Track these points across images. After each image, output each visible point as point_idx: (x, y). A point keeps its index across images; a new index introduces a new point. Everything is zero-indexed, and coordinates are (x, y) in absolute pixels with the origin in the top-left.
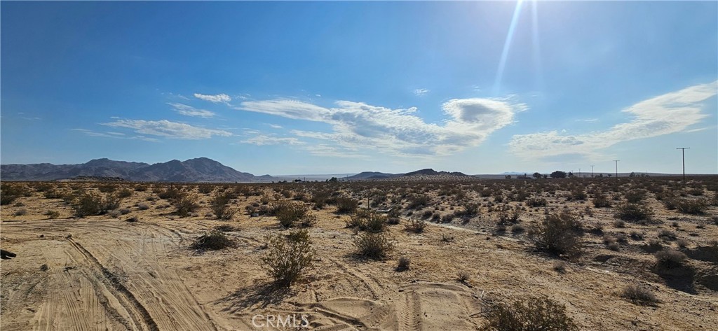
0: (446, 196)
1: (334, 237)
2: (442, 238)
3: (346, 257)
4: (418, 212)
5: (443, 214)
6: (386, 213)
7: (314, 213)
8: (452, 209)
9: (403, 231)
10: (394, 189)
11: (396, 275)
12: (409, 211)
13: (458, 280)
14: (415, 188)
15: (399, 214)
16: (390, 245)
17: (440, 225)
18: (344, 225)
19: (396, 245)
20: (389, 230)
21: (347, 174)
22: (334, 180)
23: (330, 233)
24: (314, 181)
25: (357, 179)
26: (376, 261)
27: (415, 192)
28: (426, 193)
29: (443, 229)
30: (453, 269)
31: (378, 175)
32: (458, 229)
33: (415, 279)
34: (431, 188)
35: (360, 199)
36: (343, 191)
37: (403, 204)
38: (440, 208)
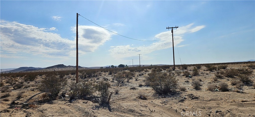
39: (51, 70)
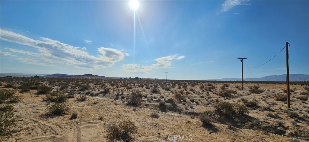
0: (97, 86)
1: (34, 107)
2: (93, 103)
3: (41, 116)
4: (84, 92)
5: (95, 93)
6: (67, 93)
7: (21, 94)
8: (99, 90)
9: (75, 101)
10: (72, 82)
11: (70, 121)
12: (79, 92)
13: (99, 119)
14: (83, 82)
15: (74, 93)
16: (67, 108)
17: (93, 97)
18: (42, 100)
19: (71, 108)
20: (68, 101)
21: (46, 74)
22: (37, 77)
23: (31, 105)
24: (22, 77)
25: (52, 77)
26: (59, 116)
27: (83, 83)
28: (88, 84)
29: (94, 99)
30: (97, 115)
31: (64, 75)
32: (101, 98)
33: (79, 122)
34: (91, 82)
35: (53, 87)
36: (42, 83)
37: (76, 89)
38: (94, 90)
39: (82, 77)
